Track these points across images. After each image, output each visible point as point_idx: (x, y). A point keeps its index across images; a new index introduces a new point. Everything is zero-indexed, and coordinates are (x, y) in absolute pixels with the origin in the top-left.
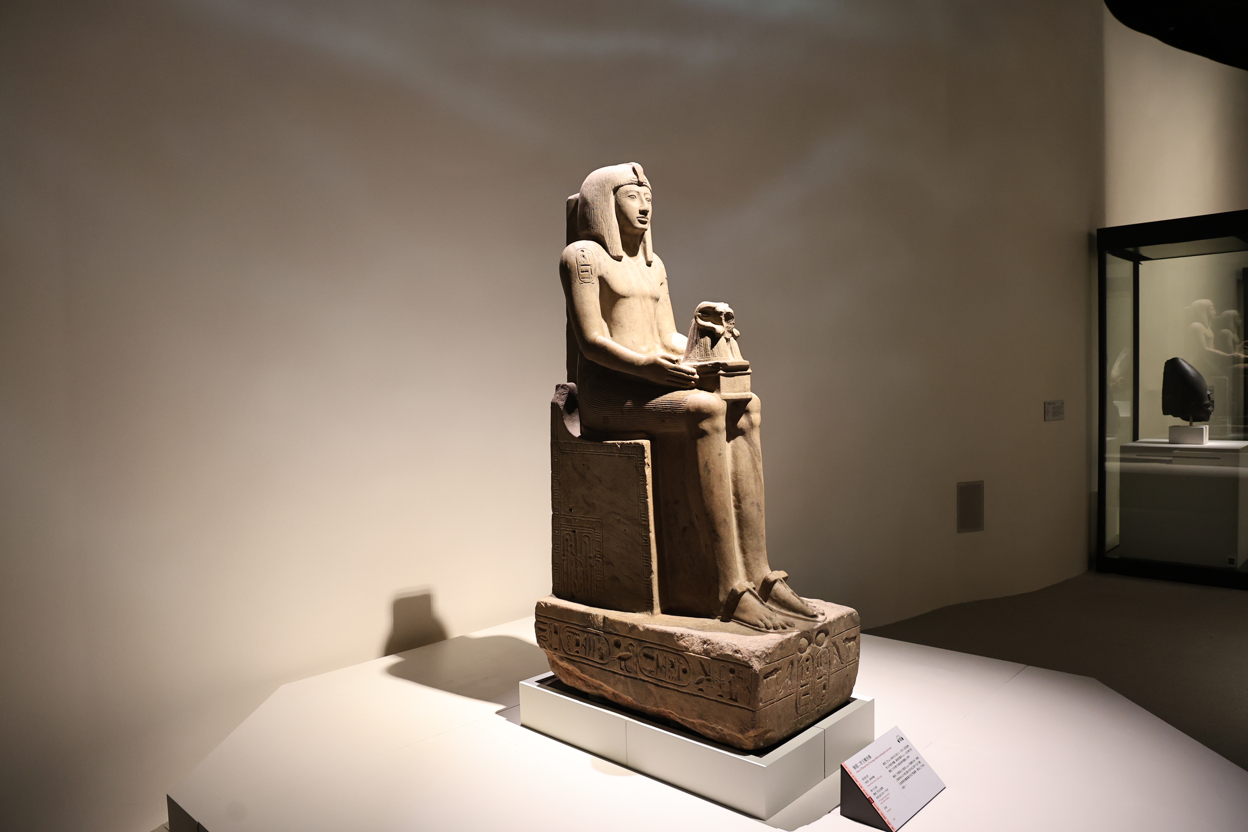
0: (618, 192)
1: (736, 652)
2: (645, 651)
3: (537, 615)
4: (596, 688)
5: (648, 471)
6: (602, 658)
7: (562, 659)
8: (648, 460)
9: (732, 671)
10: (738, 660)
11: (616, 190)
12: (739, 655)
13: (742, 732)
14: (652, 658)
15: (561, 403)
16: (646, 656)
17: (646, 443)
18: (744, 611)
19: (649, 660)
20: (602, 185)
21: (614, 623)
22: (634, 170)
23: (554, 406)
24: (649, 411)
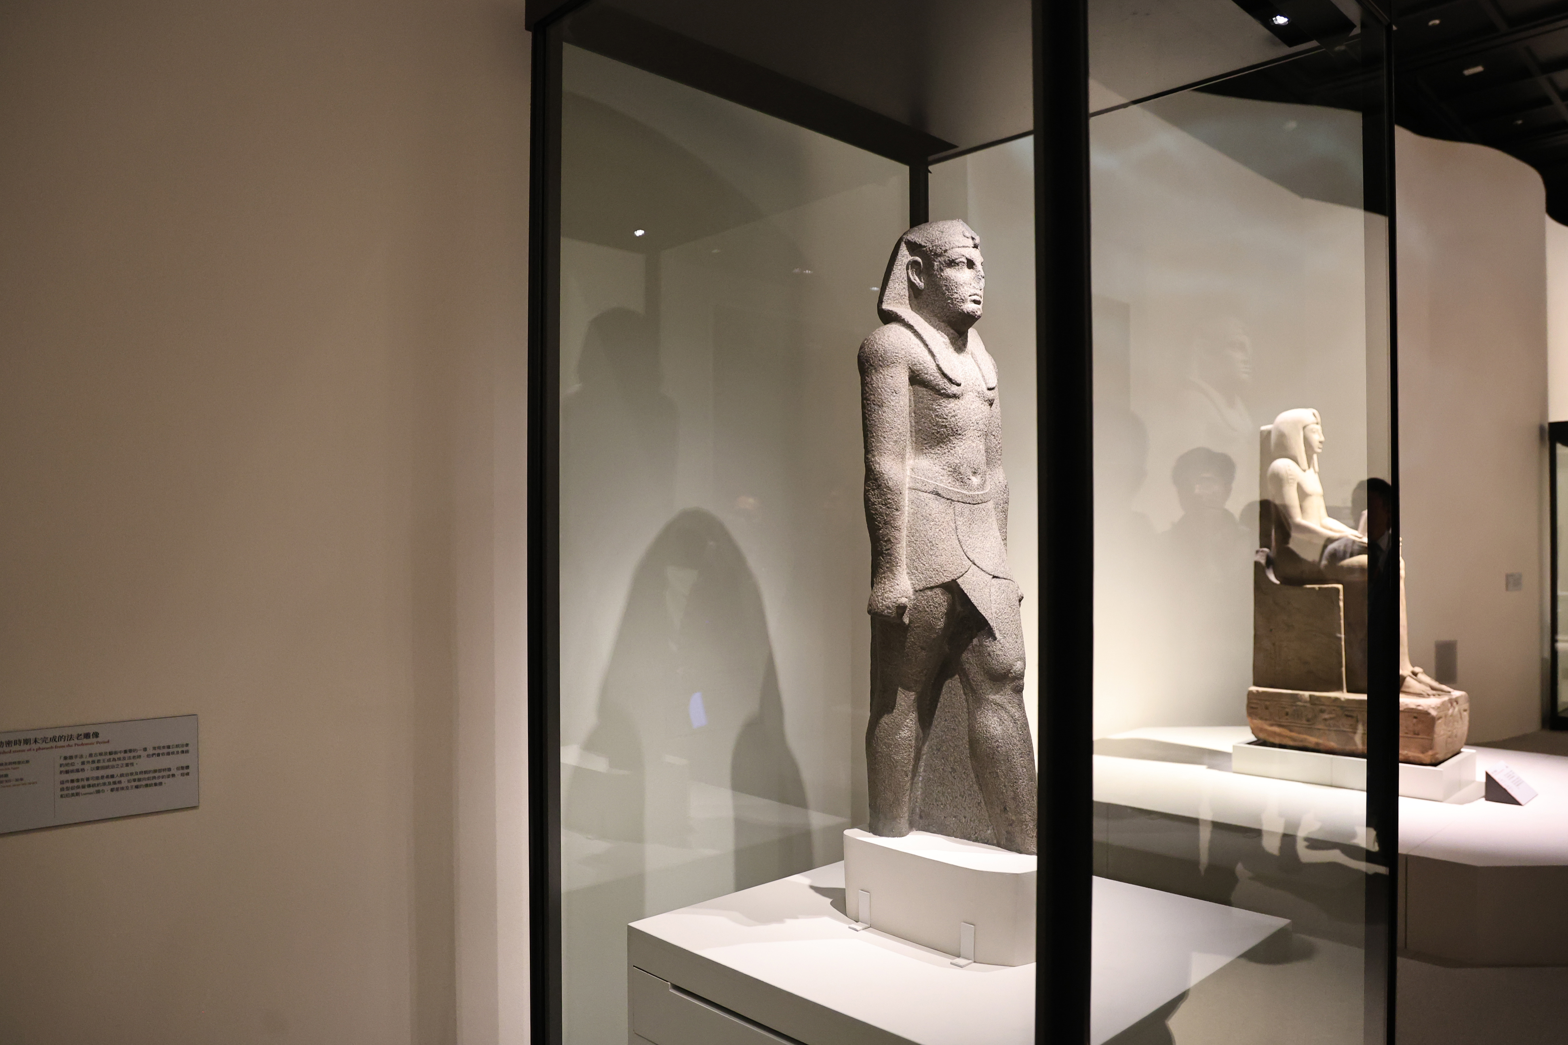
0: (1306, 429)
1: (1419, 706)
2: (1347, 713)
3: (1248, 698)
4: (1302, 741)
5: (1341, 604)
6: (1308, 720)
7: (1272, 725)
8: (1341, 597)
9: (1415, 717)
10: (1420, 710)
11: (1304, 428)
12: (1420, 708)
13: (1423, 753)
14: (1351, 716)
15: (1263, 561)
16: (1347, 716)
17: (1340, 586)
18: (1409, 687)
19: (1350, 718)
20: (1295, 423)
21: (1318, 698)
22: (1314, 414)
23: (1257, 564)
24: (1342, 567)
